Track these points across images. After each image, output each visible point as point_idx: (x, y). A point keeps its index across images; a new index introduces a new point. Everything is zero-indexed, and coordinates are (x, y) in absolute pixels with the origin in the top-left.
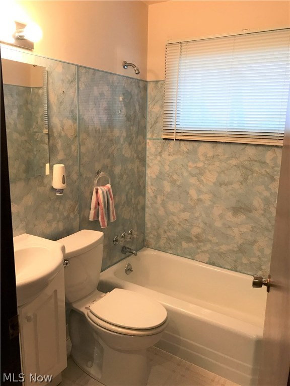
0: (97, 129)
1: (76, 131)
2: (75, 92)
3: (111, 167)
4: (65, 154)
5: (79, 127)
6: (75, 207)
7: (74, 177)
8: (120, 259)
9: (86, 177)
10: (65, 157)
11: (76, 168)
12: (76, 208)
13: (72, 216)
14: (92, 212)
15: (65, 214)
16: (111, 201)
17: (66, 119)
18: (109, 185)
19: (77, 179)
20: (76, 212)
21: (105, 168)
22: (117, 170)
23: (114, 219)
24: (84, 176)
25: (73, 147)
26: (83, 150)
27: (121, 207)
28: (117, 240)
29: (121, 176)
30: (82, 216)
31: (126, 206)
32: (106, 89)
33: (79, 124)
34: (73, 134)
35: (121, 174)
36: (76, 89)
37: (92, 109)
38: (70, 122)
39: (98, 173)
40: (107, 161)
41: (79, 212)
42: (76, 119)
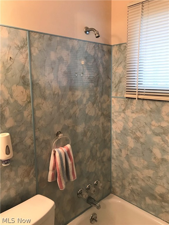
0: (56, 93)
1: (28, 97)
2: (26, 58)
3: (73, 126)
4: (15, 121)
5: (33, 92)
6: (30, 171)
7: (28, 141)
8: (85, 209)
9: (44, 140)
10: (16, 124)
11: (30, 133)
12: (32, 171)
13: (26, 180)
14: (50, 173)
15: (18, 180)
16: (70, 162)
17: (15, 86)
18: (69, 146)
19: (32, 144)
20: (32, 176)
21: (66, 128)
22: (80, 129)
23: (74, 178)
24: (41, 139)
25: (26, 113)
26: (38, 114)
27: (85, 162)
28: (81, 193)
29: (85, 134)
30: (39, 178)
31: (90, 160)
32: (65, 54)
33: (32, 89)
34: (25, 100)
35: (85, 131)
36: (27, 55)
37: (49, 74)
38: (21, 88)
39: (57, 134)
40: (68, 122)
41: (36, 175)
42: (28, 85)
